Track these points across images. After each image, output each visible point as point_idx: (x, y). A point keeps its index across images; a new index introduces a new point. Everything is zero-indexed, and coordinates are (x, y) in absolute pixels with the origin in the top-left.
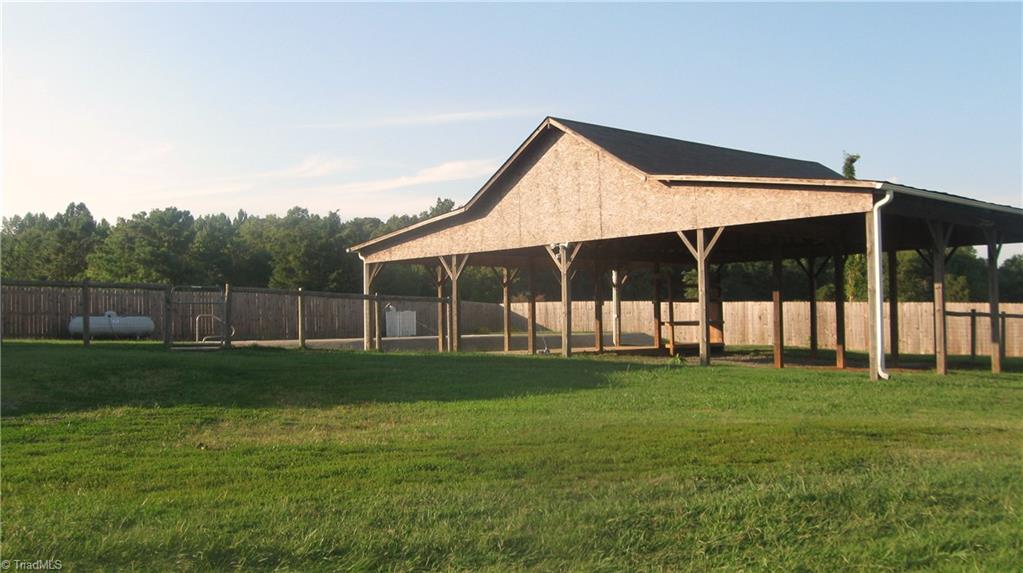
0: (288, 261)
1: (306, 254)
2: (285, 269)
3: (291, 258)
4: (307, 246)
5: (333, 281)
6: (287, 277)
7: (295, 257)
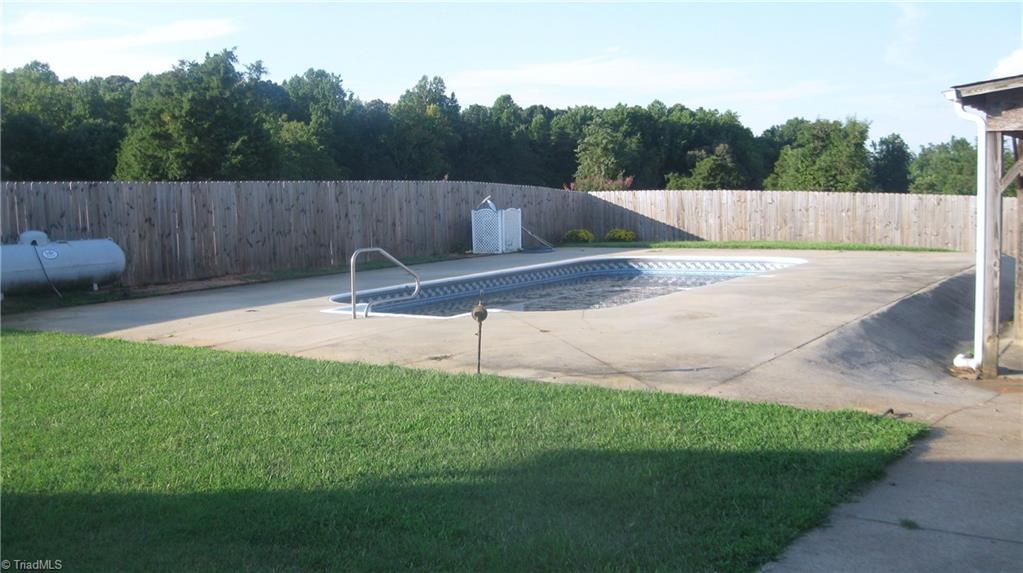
0: (163, 124)
1: (191, 113)
2: (155, 136)
3: (166, 118)
4: (192, 100)
5: (238, 152)
6: (160, 146)
7: (174, 117)
